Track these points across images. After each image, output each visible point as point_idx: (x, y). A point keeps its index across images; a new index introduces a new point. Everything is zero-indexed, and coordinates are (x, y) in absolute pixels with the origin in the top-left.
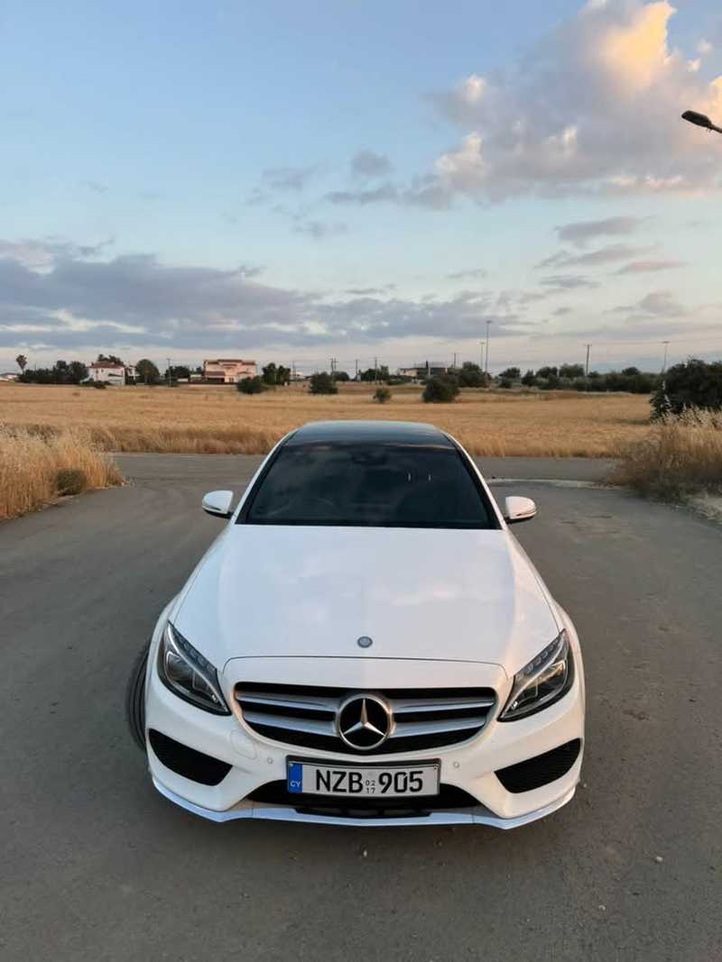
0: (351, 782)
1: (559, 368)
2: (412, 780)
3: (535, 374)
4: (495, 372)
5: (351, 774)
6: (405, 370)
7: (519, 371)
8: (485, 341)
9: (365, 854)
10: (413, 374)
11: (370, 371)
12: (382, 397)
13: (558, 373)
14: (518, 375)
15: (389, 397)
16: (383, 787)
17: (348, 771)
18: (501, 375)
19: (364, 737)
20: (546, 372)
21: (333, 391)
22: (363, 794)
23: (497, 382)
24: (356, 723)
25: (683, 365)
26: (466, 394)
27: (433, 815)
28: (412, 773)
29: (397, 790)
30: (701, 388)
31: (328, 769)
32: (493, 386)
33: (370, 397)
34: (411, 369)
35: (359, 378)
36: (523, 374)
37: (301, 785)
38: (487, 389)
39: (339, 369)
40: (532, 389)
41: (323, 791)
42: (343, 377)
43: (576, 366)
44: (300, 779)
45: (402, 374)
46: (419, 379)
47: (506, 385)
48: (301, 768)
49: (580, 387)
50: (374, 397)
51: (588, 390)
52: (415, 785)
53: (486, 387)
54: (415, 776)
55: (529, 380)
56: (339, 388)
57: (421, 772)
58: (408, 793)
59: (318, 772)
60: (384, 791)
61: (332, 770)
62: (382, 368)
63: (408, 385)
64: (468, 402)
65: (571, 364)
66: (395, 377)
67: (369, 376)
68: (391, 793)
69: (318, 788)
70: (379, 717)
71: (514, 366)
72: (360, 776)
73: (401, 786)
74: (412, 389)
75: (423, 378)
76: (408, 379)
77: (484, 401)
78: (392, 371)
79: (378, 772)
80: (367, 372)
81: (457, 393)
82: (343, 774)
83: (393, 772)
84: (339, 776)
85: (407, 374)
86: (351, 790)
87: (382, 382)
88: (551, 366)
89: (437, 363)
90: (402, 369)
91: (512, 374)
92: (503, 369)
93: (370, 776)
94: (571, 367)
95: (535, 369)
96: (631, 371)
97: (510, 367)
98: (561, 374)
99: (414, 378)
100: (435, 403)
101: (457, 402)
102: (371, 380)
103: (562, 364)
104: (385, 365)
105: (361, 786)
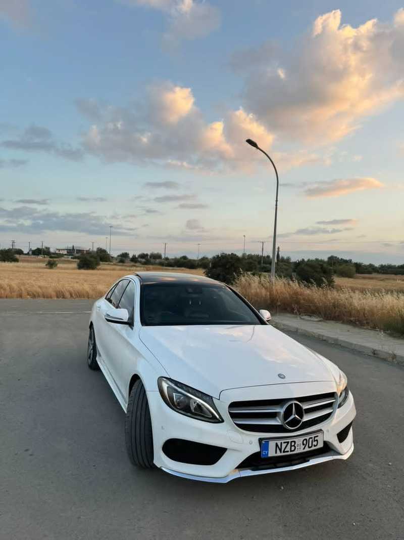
0: (291, 446)
1: (149, 254)
2: (315, 441)
3: (137, 256)
4: (115, 254)
5: (291, 442)
6: (59, 250)
7: (128, 254)
8: (109, 237)
9: (282, 488)
10: (65, 252)
11: (38, 249)
12: (51, 265)
13: (149, 257)
14: (128, 257)
15: (56, 265)
16: (304, 446)
17: (290, 441)
18: (118, 256)
19: (294, 423)
20: (143, 256)
21: (16, 260)
22: (296, 452)
23: (116, 260)
24: (291, 415)
25: (218, 256)
26: (103, 265)
27: (311, 461)
28: (315, 437)
29: (309, 447)
30: (227, 267)
31: (281, 441)
32: (115, 262)
33: (44, 265)
34: (64, 250)
35: (30, 253)
36: (131, 256)
37: (268, 453)
38: (112, 263)
39: (17, 247)
40: (137, 264)
41: (279, 454)
42: (20, 252)
43: (158, 253)
44: (267, 450)
45: (57, 252)
46: (70, 255)
47: (122, 261)
48: (268, 443)
49: (162, 264)
50: (46, 265)
51: (166, 266)
52: (315, 443)
53: (111, 262)
54: (316, 439)
55: (134, 259)
56: (20, 259)
57: (317, 436)
58: (313, 448)
59: (277, 444)
60: (304, 449)
61: (283, 441)
62: (46, 248)
63: (63, 258)
64: (104, 269)
65: (156, 252)
66: (54, 254)
67: (37, 252)
68: (307, 449)
69: (276, 453)
70: (300, 412)
71: (126, 252)
72: (295, 442)
73: (310, 445)
74: (65, 261)
75: (72, 255)
76: (62, 255)
77: (114, 270)
78: (52, 250)
79: (302, 439)
80: (36, 250)
81: (98, 264)
82: (288, 443)
83: (307, 438)
84: (286, 444)
85: (61, 252)
86: (291, 451)
87: (45, 256)
88: (145, 253)
89: (80, 247)
90: (57, 249)
91: (125, 255)
92: (120, 253)
93: (299, 441)
94: (155, 254)
95: (137, 254)
96: (185, 258)
97: (124, 252)
98: (150, 257)
99: (65, 255)
100: (85, 269)
101: (98, 270)
102: (38, 255)
103: (151, 252)
104: (48, 246)
105: (295, 447)
